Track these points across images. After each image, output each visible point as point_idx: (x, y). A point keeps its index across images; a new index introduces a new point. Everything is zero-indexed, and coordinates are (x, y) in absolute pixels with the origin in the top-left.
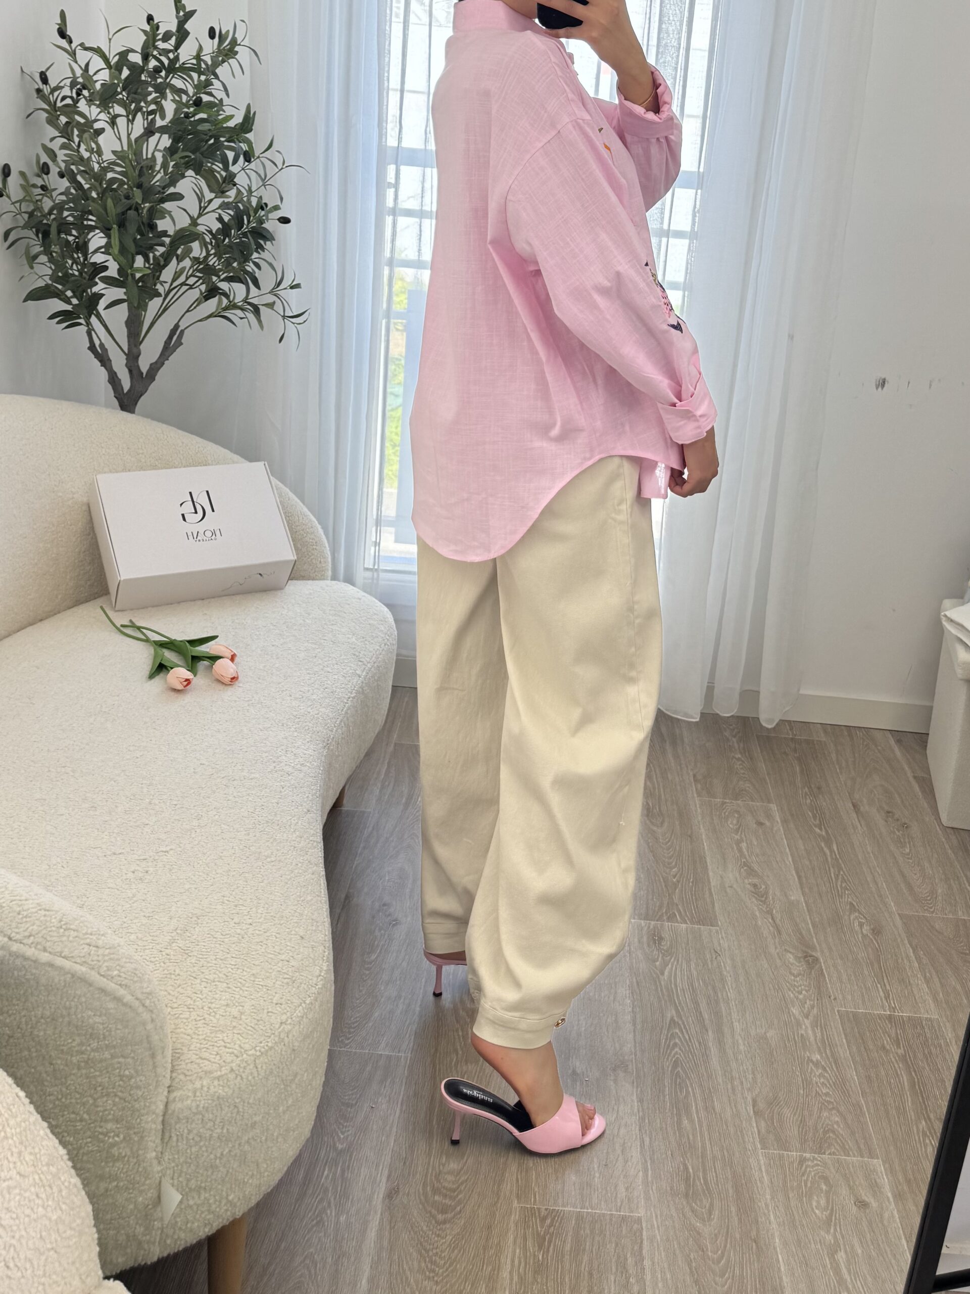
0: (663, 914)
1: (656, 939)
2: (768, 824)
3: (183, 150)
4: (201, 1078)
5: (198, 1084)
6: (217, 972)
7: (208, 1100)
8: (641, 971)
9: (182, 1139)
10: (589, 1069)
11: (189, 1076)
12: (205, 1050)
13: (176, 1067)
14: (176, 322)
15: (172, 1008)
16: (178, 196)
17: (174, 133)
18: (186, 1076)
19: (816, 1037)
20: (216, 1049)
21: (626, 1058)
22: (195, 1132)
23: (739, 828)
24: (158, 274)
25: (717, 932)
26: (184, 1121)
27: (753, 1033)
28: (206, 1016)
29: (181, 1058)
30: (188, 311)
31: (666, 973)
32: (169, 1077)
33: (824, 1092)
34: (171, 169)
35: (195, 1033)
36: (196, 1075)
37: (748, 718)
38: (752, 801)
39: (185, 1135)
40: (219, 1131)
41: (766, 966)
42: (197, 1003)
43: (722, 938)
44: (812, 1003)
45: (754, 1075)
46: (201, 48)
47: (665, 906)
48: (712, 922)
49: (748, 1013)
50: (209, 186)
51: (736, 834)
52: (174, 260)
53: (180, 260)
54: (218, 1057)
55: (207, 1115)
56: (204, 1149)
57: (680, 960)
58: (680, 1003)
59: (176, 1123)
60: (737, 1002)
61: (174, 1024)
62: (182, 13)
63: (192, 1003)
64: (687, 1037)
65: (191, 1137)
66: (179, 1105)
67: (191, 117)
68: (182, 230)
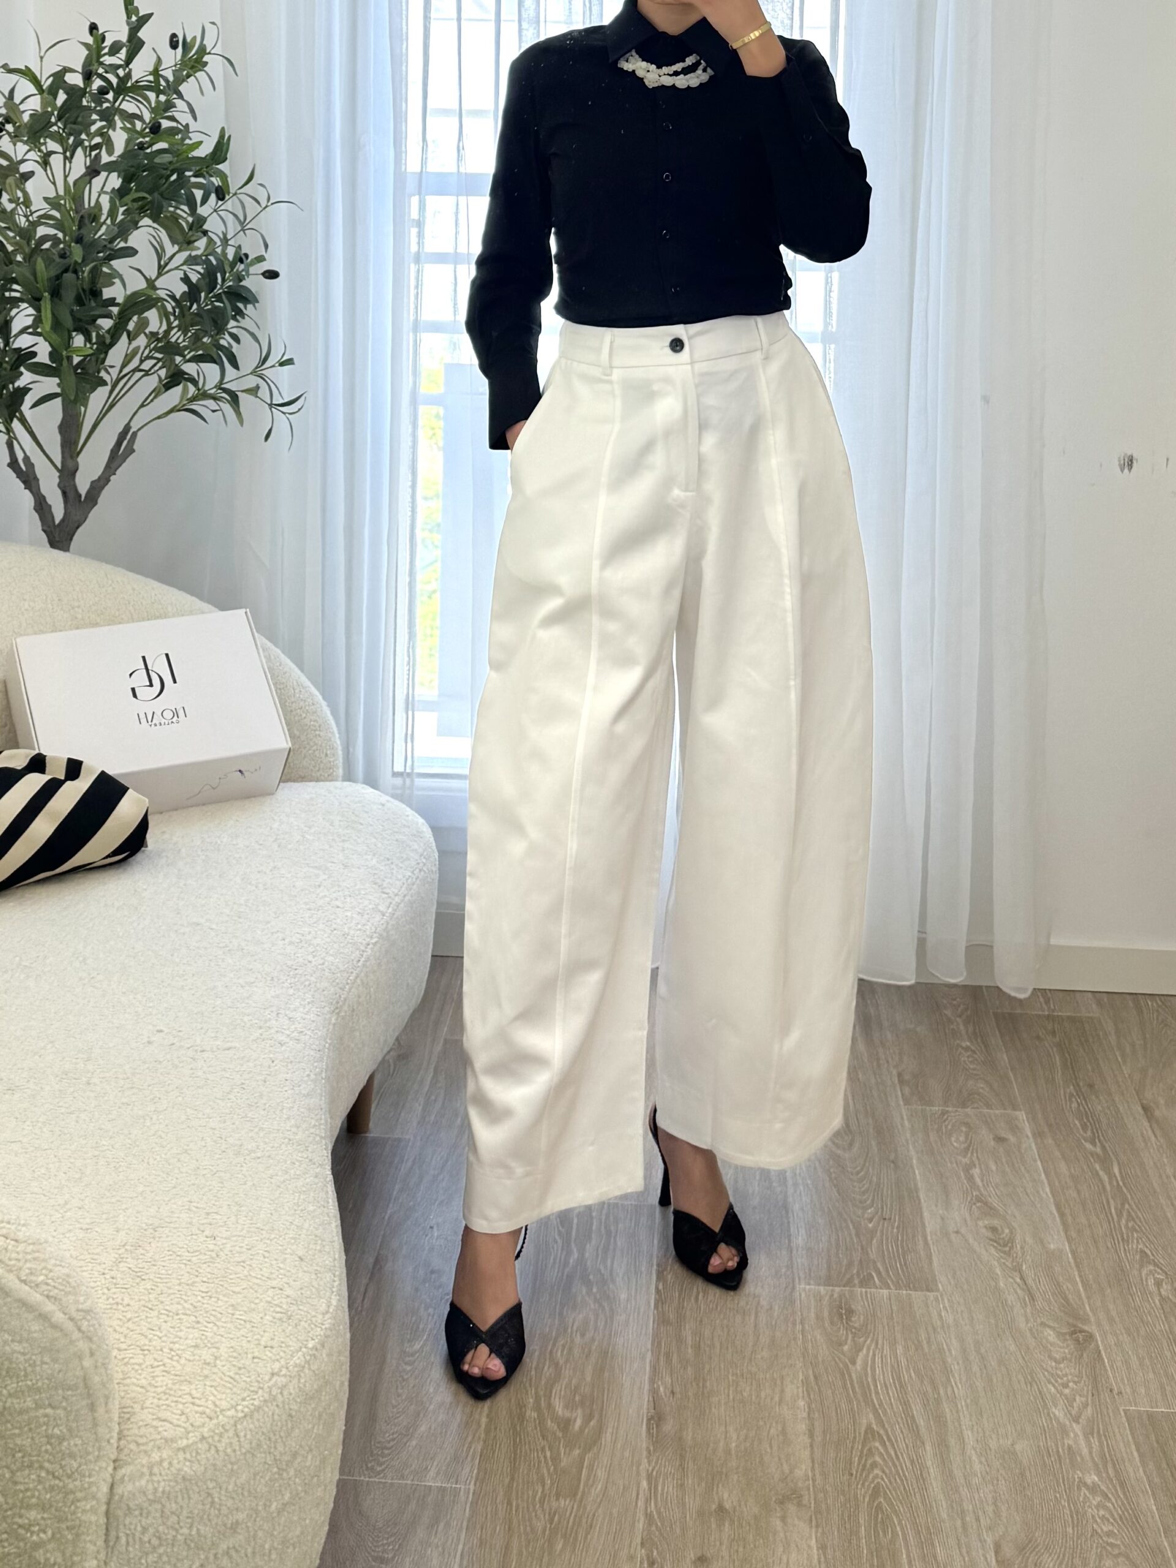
0: (852, 1276)
1: (843, 1312)
2: (1012, 1139)
3: (136, 191)
4: (159, 1448)
5: (155, 1456)
6: (182, 1302)
7: (170, 1481)
8: (820, 1359)
9: (134, 1541)
10: (743, 1503)
11: (143, 1444)
12: (164, 1407)
13: (126, 1433)
14: (126, 422)
15: (119, 1350)
16: (130, 251)
17: (125, 171)
18: (138, 1444)
19: (1090, 1448)
20: (180, 1406)
21: (800, 1484)
22: (151, 1530)
23: (969, 1146)
24: (102, 356)
25: (936, 1299)
26: (137, 1513)
27: (993, 1444)
28: (167, 1361)
29: (132, 1420)
30: (142, 406)
31: (859, 1361)
32: (115, 1445)
33: (1105, 1529)
34: (120, 217)
35: (150, 1384)
36: (152, 1443)
37: (980, 987)
38: (988, 1108)
39: (137, 1535)
40: (185, 1531)
41: (1013, 1348)
42: (154, 1343)
43: (944, 1307)
44: (1083, 1399)
45: (996, 1506)
46: (159, 61)
47: (856, 1263)
48: (929, 1286)
49: (985, 1416)
50: (170, 237)
51: (965, 1157)
52: (124, 336)
53: (131, 337)
54: (183, 1418)
55: (168, 1505)
56: (165, 1559)
57: (880, 1342)
58: (881, 1404)
59: (126, 1515)
60: (968, 1401)
61: (122, 1372)
62: (134, 18)
63: (147, 1343)
64: (893, 1453)
65: (146, 1539)
66: (130, 1487)
67: (148, 148)
68: (135, 294)
